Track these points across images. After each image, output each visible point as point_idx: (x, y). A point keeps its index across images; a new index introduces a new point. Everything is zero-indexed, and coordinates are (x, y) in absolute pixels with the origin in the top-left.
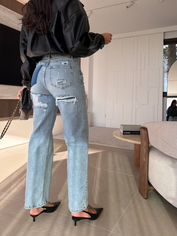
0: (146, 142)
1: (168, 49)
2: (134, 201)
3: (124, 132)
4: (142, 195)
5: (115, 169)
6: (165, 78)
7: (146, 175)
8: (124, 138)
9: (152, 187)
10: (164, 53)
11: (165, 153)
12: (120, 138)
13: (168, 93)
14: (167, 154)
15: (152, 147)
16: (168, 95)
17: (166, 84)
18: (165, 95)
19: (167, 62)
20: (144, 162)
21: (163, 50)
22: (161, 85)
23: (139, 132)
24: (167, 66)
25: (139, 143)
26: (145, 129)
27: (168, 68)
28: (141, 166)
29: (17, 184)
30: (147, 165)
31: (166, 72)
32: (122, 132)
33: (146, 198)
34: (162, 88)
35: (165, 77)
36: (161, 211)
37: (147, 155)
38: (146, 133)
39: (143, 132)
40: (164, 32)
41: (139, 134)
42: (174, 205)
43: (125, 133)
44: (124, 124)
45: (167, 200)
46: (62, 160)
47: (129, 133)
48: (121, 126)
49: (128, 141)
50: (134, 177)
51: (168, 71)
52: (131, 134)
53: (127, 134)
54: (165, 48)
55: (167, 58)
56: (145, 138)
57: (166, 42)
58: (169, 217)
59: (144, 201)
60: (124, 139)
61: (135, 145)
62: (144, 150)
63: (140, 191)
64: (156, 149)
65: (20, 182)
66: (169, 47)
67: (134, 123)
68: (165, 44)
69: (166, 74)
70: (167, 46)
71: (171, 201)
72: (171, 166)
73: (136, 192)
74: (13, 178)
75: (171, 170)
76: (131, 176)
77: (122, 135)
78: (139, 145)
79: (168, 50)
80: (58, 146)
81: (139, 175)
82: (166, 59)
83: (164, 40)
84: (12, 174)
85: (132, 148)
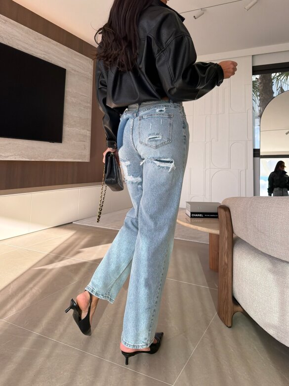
0: (228, 231)
1: (260, 81)
2: (210, 332)
3: (192, 213)
4: (223, 320)
5: (177, 275)
6: (257, 127)
7: (230, 285)
8: (191, 223)
9: (240, 307)
10: (254, 86)
11: (260, 249)
12: (186, 224)
13: (261, 151)
14: (264, 250)
15: (238, 238)
16: (261, 154)
17: (257, 136)
18: (256, 153)
19: (258, 102)
20: (225, 263)
21: (252, 83)
22: (251, 138)
23: (217, 214)
24: (259, 108)
25: (217, 232)
26: (226, 209)
27: (260, 110)
28: (221, 270)
29: (17, 302)
30: (230, 269)
31: (257, 118)
32: (190, 215)
33: (229, 325)
34: (252, 142)
35: (256, 125)
36: (255, 348)
37: (230, 252)
38: (228, 215)
39: (222, 214)
40: (253, 56)
41: (217, 217)
42: (277, 339)
43: (194, 215)
44: (192, 201)
45: (265, 329)
46: (91, 261)
47: (200, 215)
48: (188, 204)
49: (199, 228)
50: (210, 289)
51: (260, 116)
52: (204, 217)
53: (197, 217)
54: (255, 80)
55: (259, 96)
56: (227, 224)
57: (256, 70)
58: (269, 359)
59: (227, 331)
60: (192, 226)
61: (211, 235)
62: (225, 244)
63: (219, 314)
64: (245, 242)
65: (21, 298)
66: (260, 78)
67: (207, 200)
68: (254, 73)
69: (257, 120)
70: (258, 76)
71: (271, 332)
72: (270, 271)
73: (214, 316)
74: (10, 291)
75: (271, 277)
76: (205, 288)
77: (189, 219)
78: (218, 236)
79: (260, 83)
80: (85, 238)
81: (217, 286)
82: (257, 96)
83: (253, 67)
84: (9, 284)
85: (206, 240)
